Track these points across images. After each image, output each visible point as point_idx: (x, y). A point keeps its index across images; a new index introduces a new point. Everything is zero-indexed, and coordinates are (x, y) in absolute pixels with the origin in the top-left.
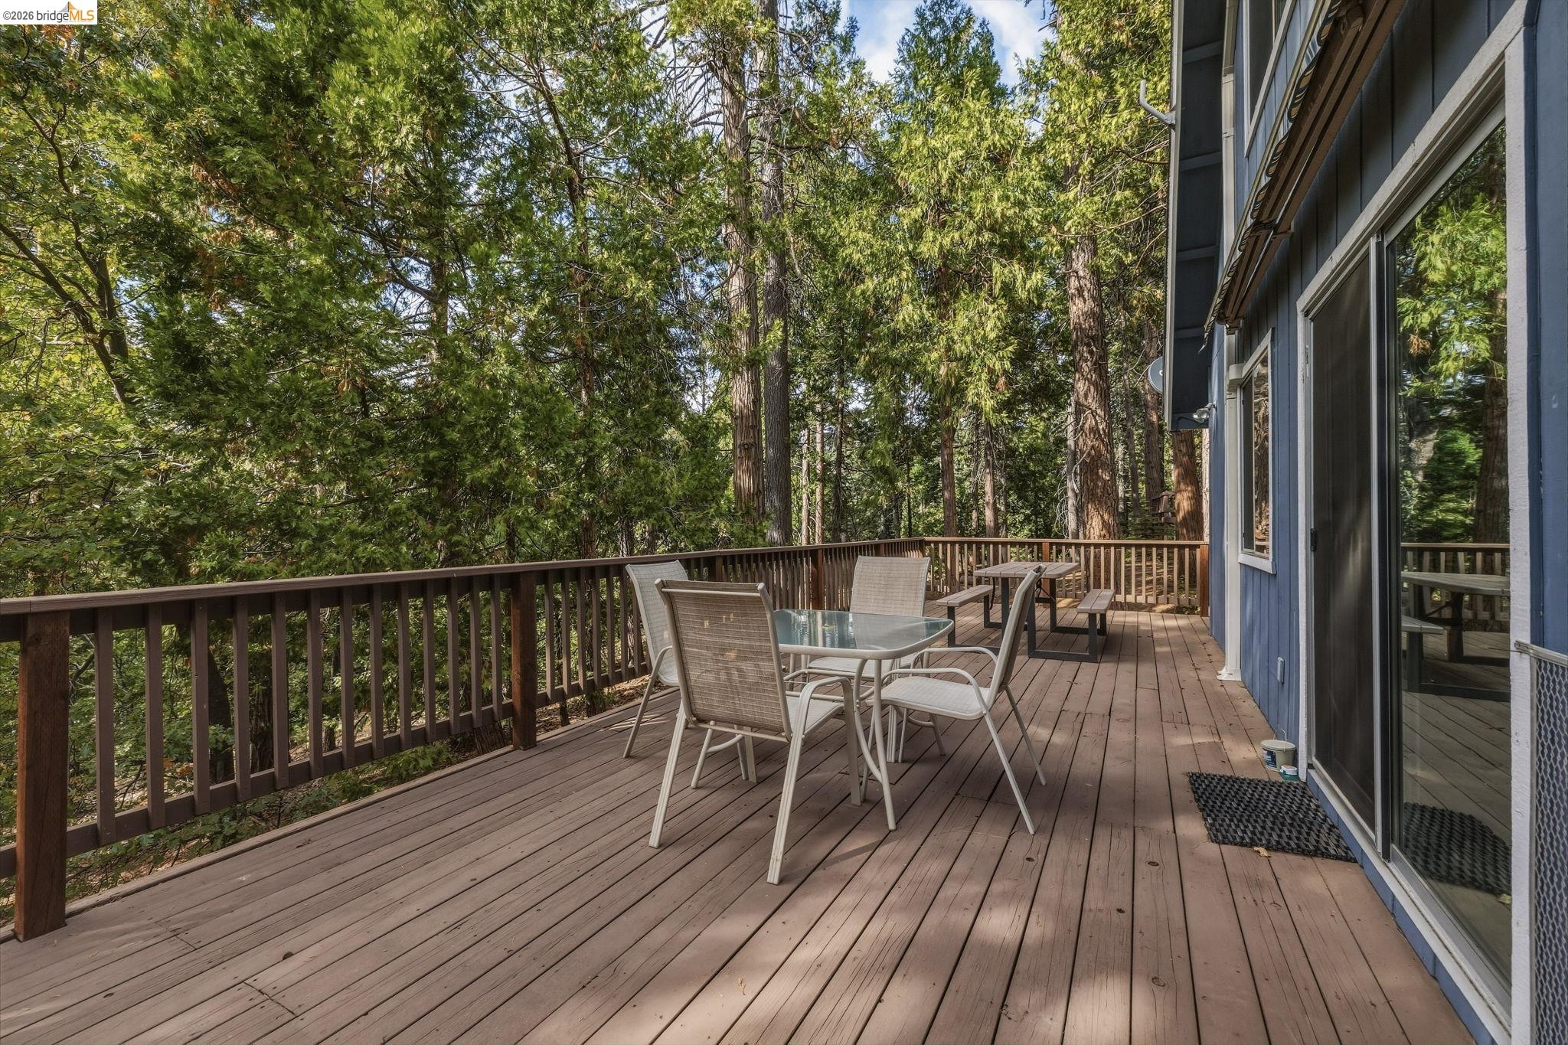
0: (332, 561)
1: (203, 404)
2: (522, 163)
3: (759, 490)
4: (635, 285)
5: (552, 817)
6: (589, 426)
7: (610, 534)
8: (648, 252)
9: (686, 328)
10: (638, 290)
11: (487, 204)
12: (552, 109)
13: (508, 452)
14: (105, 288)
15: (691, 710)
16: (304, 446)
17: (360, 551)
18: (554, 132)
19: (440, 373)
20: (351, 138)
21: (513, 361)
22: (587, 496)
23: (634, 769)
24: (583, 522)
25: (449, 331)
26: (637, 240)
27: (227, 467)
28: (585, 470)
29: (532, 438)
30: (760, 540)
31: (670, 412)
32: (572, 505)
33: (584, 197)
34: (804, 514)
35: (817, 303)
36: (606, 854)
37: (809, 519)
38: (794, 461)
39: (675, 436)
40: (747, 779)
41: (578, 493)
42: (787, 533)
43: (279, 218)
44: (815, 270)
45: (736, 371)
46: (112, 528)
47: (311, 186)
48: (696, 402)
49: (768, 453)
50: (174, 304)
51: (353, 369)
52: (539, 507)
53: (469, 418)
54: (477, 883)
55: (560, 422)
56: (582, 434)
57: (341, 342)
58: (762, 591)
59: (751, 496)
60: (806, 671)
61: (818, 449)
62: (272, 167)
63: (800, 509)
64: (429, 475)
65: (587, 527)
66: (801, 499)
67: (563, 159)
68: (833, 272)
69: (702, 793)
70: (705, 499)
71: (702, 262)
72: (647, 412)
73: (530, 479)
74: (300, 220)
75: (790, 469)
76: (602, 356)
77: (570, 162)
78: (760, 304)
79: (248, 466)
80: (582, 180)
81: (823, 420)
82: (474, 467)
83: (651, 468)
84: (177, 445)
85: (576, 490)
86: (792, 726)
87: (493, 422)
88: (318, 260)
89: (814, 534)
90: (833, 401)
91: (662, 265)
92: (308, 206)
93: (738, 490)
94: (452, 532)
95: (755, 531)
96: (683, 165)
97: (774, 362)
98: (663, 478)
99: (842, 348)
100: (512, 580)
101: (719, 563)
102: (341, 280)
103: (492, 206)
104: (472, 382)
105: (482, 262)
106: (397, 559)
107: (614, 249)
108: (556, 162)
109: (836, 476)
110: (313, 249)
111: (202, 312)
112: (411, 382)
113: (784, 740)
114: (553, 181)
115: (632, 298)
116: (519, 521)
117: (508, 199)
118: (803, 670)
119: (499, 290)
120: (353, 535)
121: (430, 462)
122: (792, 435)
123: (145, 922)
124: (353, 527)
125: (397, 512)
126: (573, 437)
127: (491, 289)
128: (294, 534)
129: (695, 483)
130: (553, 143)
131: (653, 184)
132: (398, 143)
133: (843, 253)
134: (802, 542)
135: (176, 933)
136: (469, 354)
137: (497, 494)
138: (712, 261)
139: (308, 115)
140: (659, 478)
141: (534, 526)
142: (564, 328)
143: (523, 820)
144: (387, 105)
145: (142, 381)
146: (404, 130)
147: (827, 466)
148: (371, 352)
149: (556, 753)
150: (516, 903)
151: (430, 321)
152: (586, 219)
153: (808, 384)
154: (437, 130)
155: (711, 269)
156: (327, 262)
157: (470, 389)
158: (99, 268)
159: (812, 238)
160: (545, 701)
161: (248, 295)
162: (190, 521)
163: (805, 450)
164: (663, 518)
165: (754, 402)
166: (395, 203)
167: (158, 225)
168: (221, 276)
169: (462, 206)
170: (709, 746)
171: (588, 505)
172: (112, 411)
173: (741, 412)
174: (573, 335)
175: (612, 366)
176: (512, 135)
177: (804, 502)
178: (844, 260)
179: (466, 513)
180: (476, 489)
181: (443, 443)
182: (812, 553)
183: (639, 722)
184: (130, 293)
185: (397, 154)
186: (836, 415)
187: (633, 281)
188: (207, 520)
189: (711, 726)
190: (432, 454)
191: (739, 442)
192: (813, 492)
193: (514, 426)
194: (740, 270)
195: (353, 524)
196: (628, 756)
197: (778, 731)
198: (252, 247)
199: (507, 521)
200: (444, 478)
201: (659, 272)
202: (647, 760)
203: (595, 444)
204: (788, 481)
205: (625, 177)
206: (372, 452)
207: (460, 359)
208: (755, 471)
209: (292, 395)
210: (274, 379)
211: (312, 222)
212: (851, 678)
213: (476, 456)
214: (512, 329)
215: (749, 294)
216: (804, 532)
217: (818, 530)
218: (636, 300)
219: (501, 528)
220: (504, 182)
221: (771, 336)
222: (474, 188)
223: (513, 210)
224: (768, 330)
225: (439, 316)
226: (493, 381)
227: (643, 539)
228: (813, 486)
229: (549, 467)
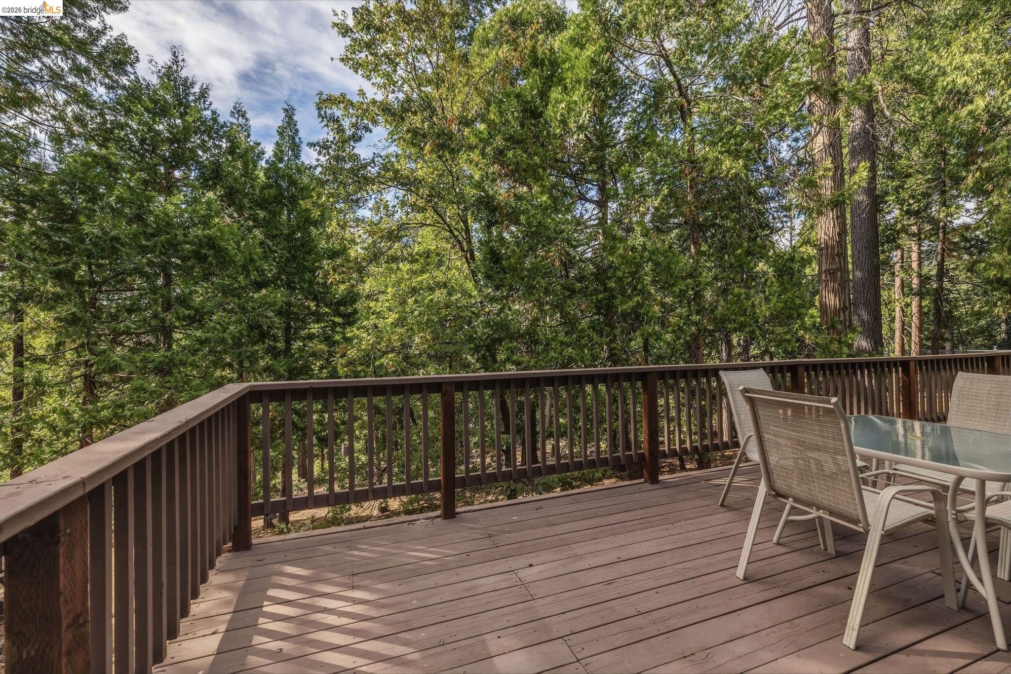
0: (552, 357)
1: (501, 280)
2: (650, 106)
3: (845, 306)
4: (730, 165)
5: (666, 533)
6: (696, 270)
7: (712, 342)
8: (739, 139)
9: (773, 186)
10: (731, 168)
11: (629, 140)
12: (669, 64)
13: (644, 292)
14: (467, 230)
15: (771, 486)
16: (540, 297)
17: (565, 353)
18: (671, 78)
19: (604, 248)
20: (559, 127)
21: (645, 234)
22: (695, 318)
23: (726, 516)
24: (692, 334)
25: (609, 221)
26: (730, 132)
27: (510, 309)
28: (694, 300)
29: (657, 282)
30: (845, 350)
31: (759, 251)
32: (684, 324)
33: (690, 113)
34: (897, 325)
35: (911, 136)
36: (704, 571)
37: (903, 329)
38: (885, 279)
39: (765, 269)
40: (826, 550)
41: (688, 316)
42: (877, 341)
43: (528, 180)
44: (908, 106)
45: (820, 213)
46: (471, 339)
47: (541, 160)
48: (783, 242)
49: (855, 274)
50: (490, 233)
51: (561, 253)
52: (663, 325)
53: (619, 274)
54: (620, 561)
55: (676, 269)
56: (691, 276)
57: (555, 239)
58: (835, 404)
59: (837, 312)
60: (891, 472)
61: (915, 265)
62: (525, 156)
63: (893, 320)
64: (598, 308)
65: (695, 338)
66: (894, 311)
67: (676, 94)
68: (932, 102)
69: (783, 550)
70: (790, 317)
71: (788, 131)
72: (740, 255)
73: (656, 308)
74: (538, 179)
75: (879, 286)
76: (706, 219)
77: (681, 94)
78: (845, 151)
79: (517, 307)
80: (689, 103)
81: (920, 239)
82: (622, 303)
83: (743, 296)
84: (492, 300)
85: (687, 313)
86: (870, 520)
87: (633, 274)
88: (544, 198)
89: (910, 341)
90: (933, 221)
91: (751, 145)
92: (540, 170)
93: (824, 309)
94: (611, 341)
95: (840, 342)
96: (768, 65)
97: (861, 198)
98: (753, 303)
99: (943, 170)
100: (643, 376)
101: (801, 370)
102: (555, 206)
103: (633, 140)
104: (621, 251)
105: (626, 177)
106: (582, 357)
107: (713, 144)
108: (672, 97)
109: (937, 290)
110: (542, 193)
111: (500, 234)
112: (589, 255)
113: (862, 530)
114: (670, 111)
115: (727, 176)
116: (650, 335)
117: (642, 133)
118: (887, 470)
119: (636, 192)
120: (562, 343)
121: (599, 301)
122: (882, 257)
123: (479, 526)
124: (562, 339)
125: (583, 330)
126: (684, 279)
127: (631, 193)
128: (536, 342)
129: (781, 305)
130: (670, 86)
131: (743, 87)
132: (581, 121)
133: (941, 83)
134: (894, 351)
135: (490, 536)
136: (620, 233)
137: (636, 318)
138: (797, 129)
139: (539, 122)
140: (750, 303)
141: (659, 338)
142: (677, 206)
143: (649, 530)
144: (576, 102)
145: (480, 271)
146: (584, 113)
147: (924, 280)
148: (569, 242)
149: (672, 490)
150: (642, 583)
151: (598, 218)
152: (692, 129)
153: (901, 209)
154: (601, 105)
155: (797, 134)
156: (549, 198)
157: (620, 256)
158: (465, 222)
159: (906, 78)
160: (664, 455)
161: (517, 223)
162: (497, 336)
163: (897, 267)
164: (753, 332)
165: (839, 234)
166: (579, 156)
167: (483, 197)
168: (507, 215)
169: (614, 146)
170: (789, 515)
171: (696, 324)
172: (470, 285)
173: (826, 244)
174: (685, 209)
175: (714, 225)
176: (644, 91)
177: (898, 314)
178: (944, 88)
179: (619, 330)
180: (624, 315)
181: (606, 290)
182: (904, 364)
183: (731, 482)
184: (476, 230)
185: (581, 128)
186: (937, 234)
187: (727, 163)
188: (503, 336)
189: (790, 502)
190: (600, 296)
191: (824, 269)
192: (908, 305)
193: (646, 275)
194: (825, 129)
195: (561, 337)
196: (722, 505)
197: (856, 522)
198: (518, 198)
199: (642, 335)
200: (607, 310)
201: (749, 151)
202: (736, 512)
203: (700, 282)
204: (878, 296)
205: (723, 90)
206: (570, 297)
207: (614, 238)
208: (842, 289)
209: (535, 270)
210: (527, 263)
211: (542, 179)
212: (946, 488)
213: (623, 296)
214: (644, 214)
215: (834, 147)
216: (897, 339)
217: (915, 338)
218: (730, 176)
219: (640, 340)
220: (639, 123)
221: (856, 178)
222: (622, 131)
223: (645, 139)
224: (853, 172)
225: (603, 214)
226: (633, 249)
227: (739, 344)
228: (908, 300)
229: (668, 300)
